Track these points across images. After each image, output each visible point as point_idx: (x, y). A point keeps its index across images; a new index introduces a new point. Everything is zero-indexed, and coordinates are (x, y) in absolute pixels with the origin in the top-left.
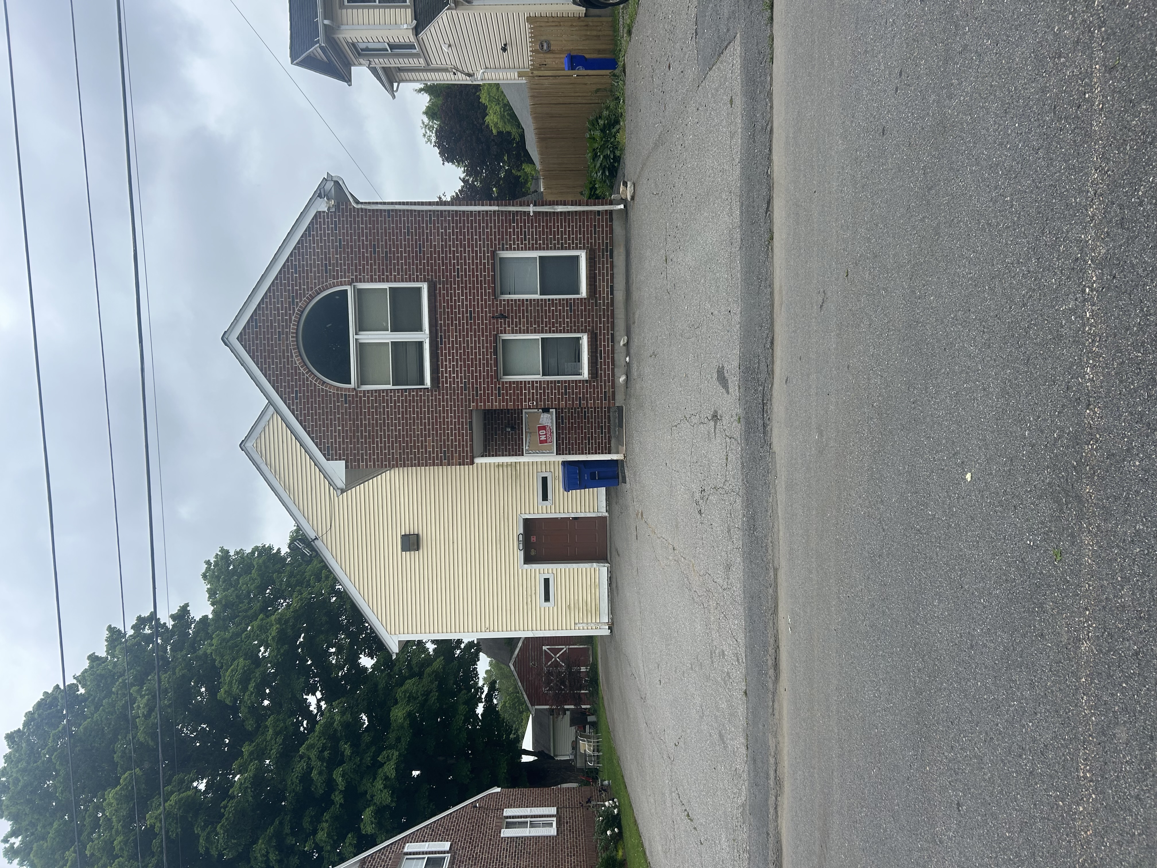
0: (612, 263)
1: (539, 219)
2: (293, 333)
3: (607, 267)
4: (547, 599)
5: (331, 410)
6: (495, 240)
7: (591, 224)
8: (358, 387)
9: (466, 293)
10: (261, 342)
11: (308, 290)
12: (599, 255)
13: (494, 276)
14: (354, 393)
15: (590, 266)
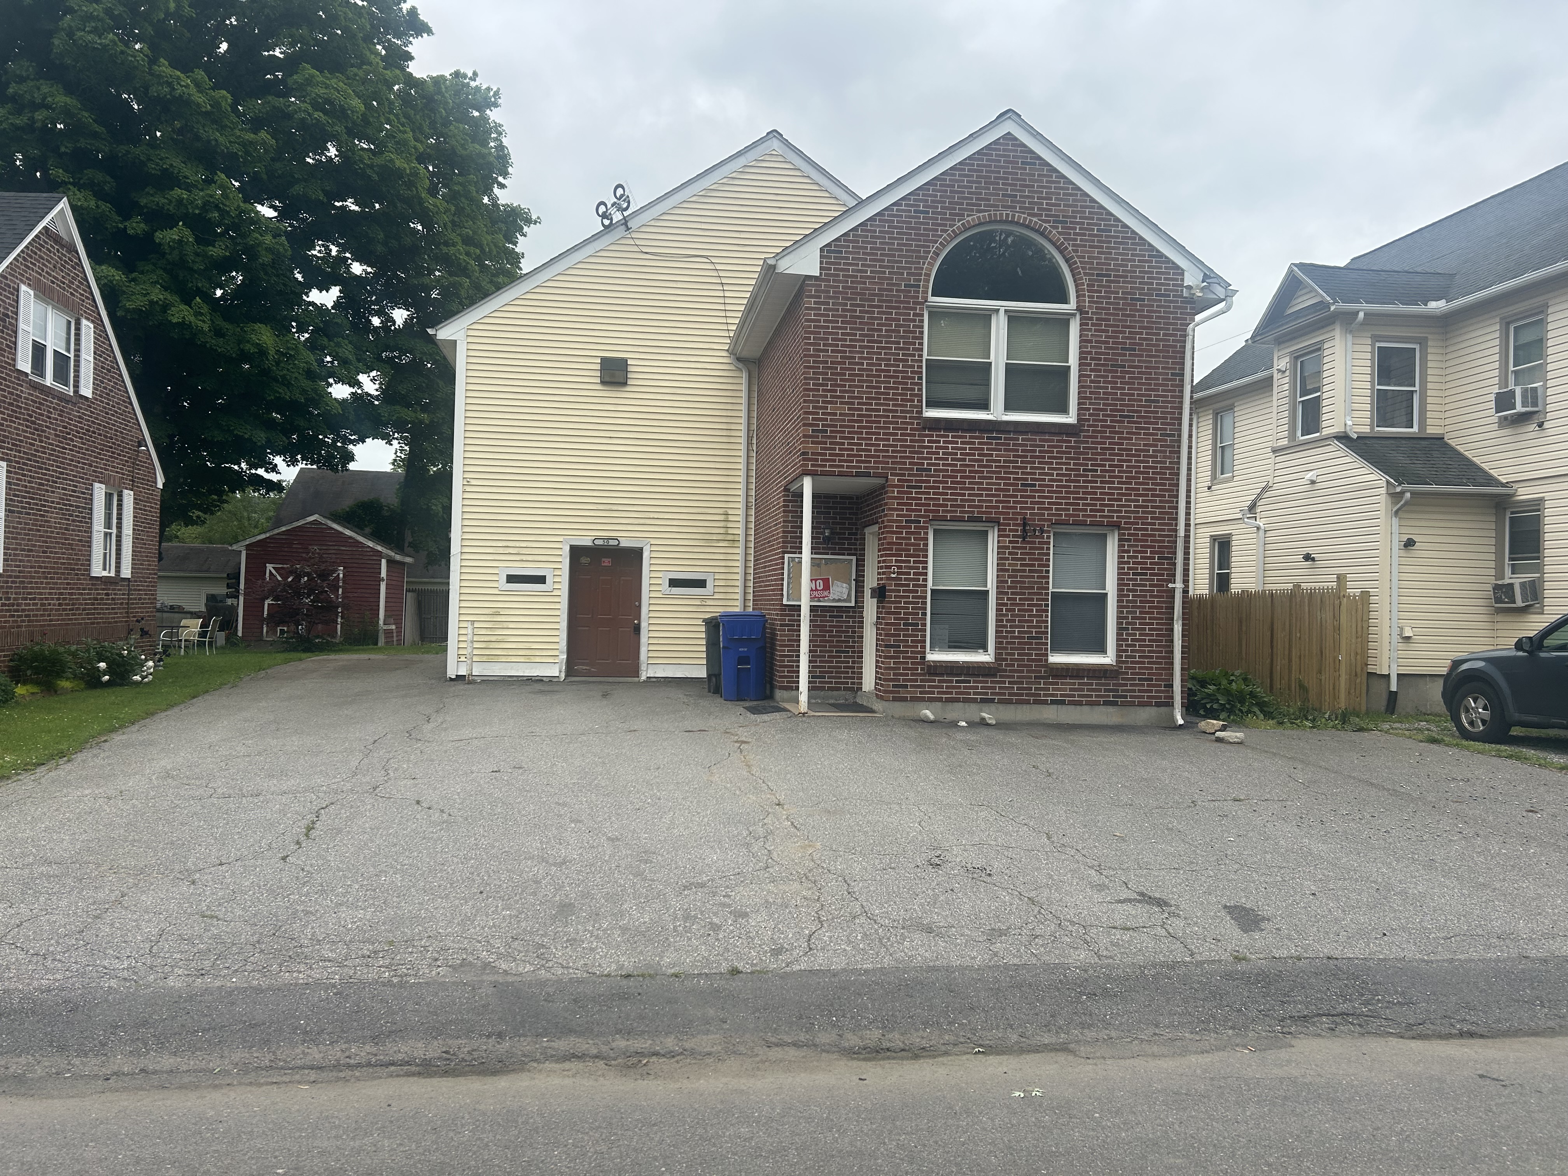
0: (1097, 704)
1: (1162, 597)
2: (1013, 216)
3: (1091, 696)
4: (512, 579)
5: (897, 262)
6: (1135, 529)
7: (1154, 674)
8: (928, 307)
9: (1061, 481)
10: (1002, 167)
11: (1074, 245)
12: (1109, 685)
13: (1083, 524)
14: (920, 300)
15: (1094, 671)
